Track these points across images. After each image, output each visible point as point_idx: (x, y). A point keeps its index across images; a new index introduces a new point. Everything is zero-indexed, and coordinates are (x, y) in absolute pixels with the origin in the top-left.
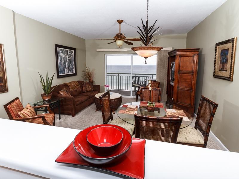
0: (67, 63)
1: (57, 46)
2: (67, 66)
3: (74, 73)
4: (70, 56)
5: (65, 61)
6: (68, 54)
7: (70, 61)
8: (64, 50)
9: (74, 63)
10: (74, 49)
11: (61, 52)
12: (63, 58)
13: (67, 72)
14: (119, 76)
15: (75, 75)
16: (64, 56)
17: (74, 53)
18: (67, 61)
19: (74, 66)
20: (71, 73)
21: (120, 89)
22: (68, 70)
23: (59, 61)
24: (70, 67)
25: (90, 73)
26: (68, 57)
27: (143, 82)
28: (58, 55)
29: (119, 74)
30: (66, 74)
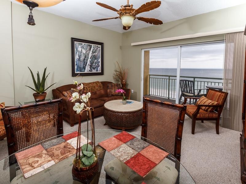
0: (89, 60)
1: (73, 40)
2: (88, 63)
3: (101, 72)
4: (95, 52)
5: (86, 57)
6: (92, 49)
7: (94, 57)
8: (85, 44)
9: (100, 60)
10: (101, 44)
11: (80, 46)
12: (83, 53)
13: (88, 71)
14: (169, 79)
15: (102, 74)
16: (84, 51)
17: (100, 48)
18: (90, 57)
19: (100, 64)
20: (94, 71)
22: (90, 68)
23: (77, 57)
24: (94, 64)
25: (124, 74)
26: (91, 52)
27: (200, 90)
28: (75, 49)
29: (169, 76)
30: (86, 72)
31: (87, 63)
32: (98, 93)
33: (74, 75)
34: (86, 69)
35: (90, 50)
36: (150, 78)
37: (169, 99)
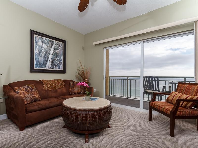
0: (51, 56)
1: (33, 33)
2: (50, 59)
3: (63, 70)
4: (57, 49)
5: (47, 53)
6: (54, 45)
7: (56, 54)
8: (46, 39)
9: (62, 58)
10: (64, 42)
11: (40, 41)
12: (44, 48)
13: (49, 67)
14: (128, 80)
15: (64, 72)
16: (45, 46)
17: (63, 46)
18: (51, 54)
19: (62, 62)
20: (56, 69)
21: (129, 97)
22: (52, 65)
23: (36, 51)
24: (56, 61)
25: (87, 73)
26: (53, 49)
28: (35, 43)
29: (128, 77)
30: (47, 68)
31: (48, 59)
32: (59, 90)
33: (32, 70)
34: (47, 65)
35: (52, 46)
36: (110, 79)
37: (128, 98)
